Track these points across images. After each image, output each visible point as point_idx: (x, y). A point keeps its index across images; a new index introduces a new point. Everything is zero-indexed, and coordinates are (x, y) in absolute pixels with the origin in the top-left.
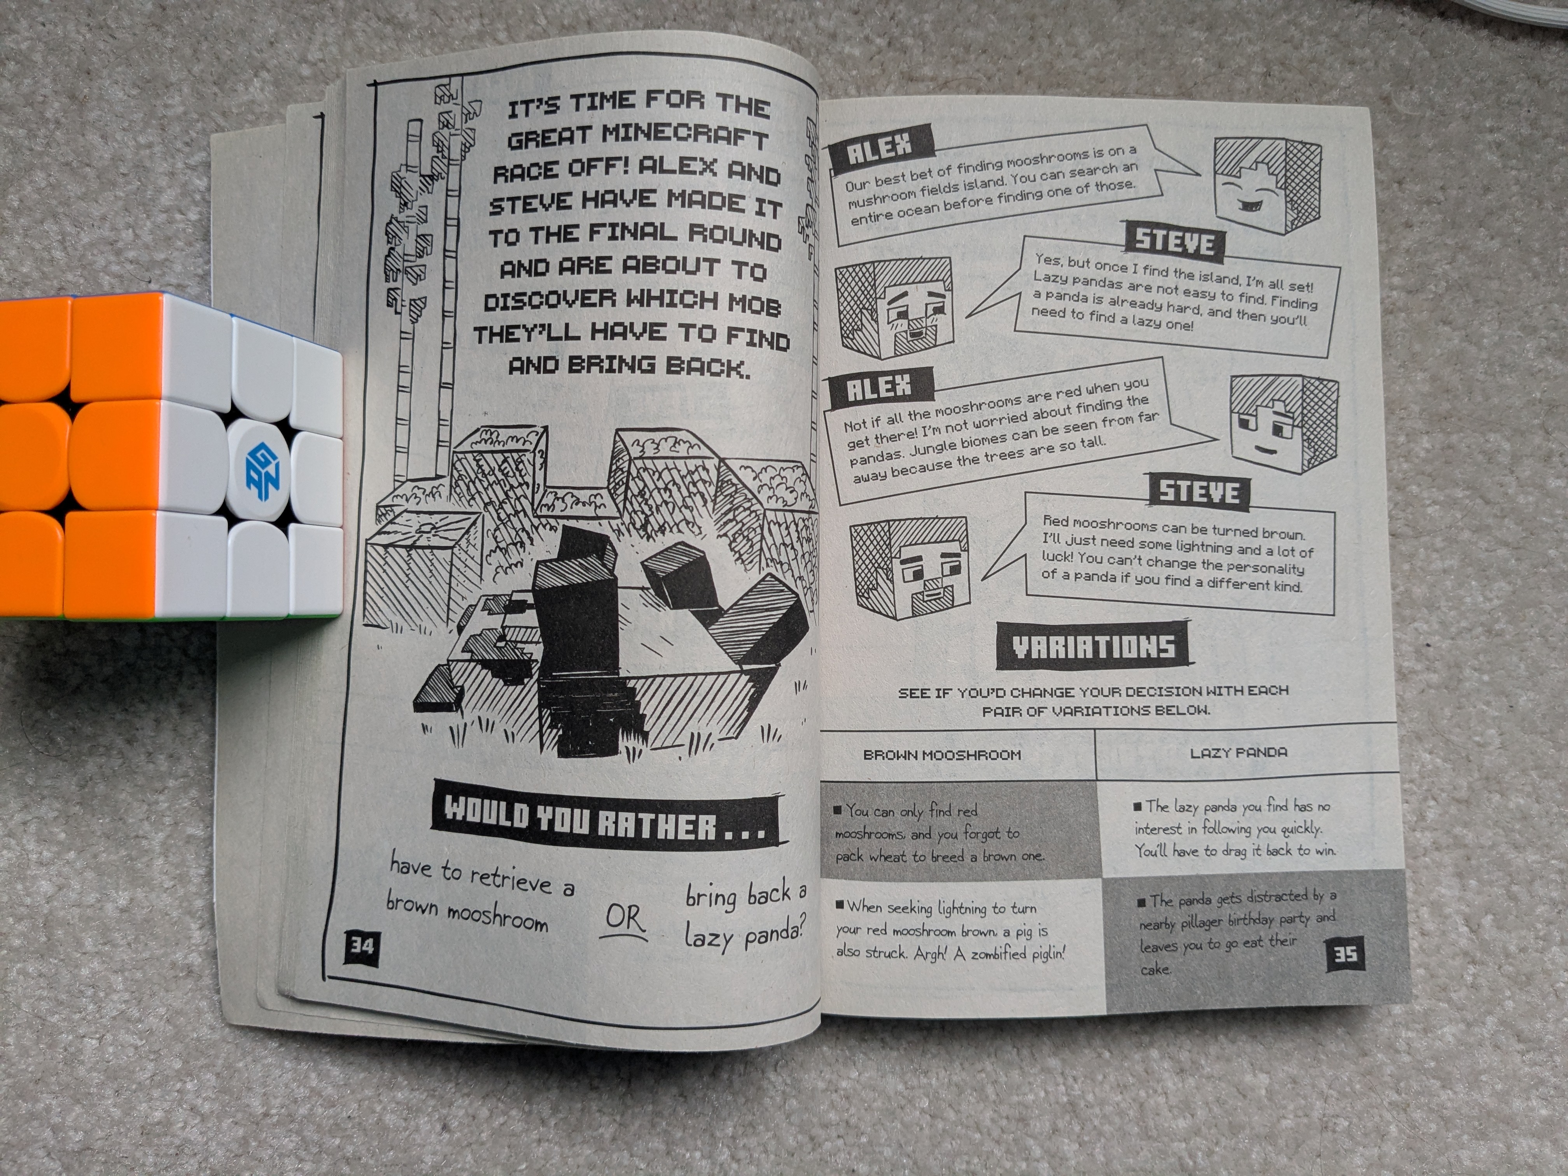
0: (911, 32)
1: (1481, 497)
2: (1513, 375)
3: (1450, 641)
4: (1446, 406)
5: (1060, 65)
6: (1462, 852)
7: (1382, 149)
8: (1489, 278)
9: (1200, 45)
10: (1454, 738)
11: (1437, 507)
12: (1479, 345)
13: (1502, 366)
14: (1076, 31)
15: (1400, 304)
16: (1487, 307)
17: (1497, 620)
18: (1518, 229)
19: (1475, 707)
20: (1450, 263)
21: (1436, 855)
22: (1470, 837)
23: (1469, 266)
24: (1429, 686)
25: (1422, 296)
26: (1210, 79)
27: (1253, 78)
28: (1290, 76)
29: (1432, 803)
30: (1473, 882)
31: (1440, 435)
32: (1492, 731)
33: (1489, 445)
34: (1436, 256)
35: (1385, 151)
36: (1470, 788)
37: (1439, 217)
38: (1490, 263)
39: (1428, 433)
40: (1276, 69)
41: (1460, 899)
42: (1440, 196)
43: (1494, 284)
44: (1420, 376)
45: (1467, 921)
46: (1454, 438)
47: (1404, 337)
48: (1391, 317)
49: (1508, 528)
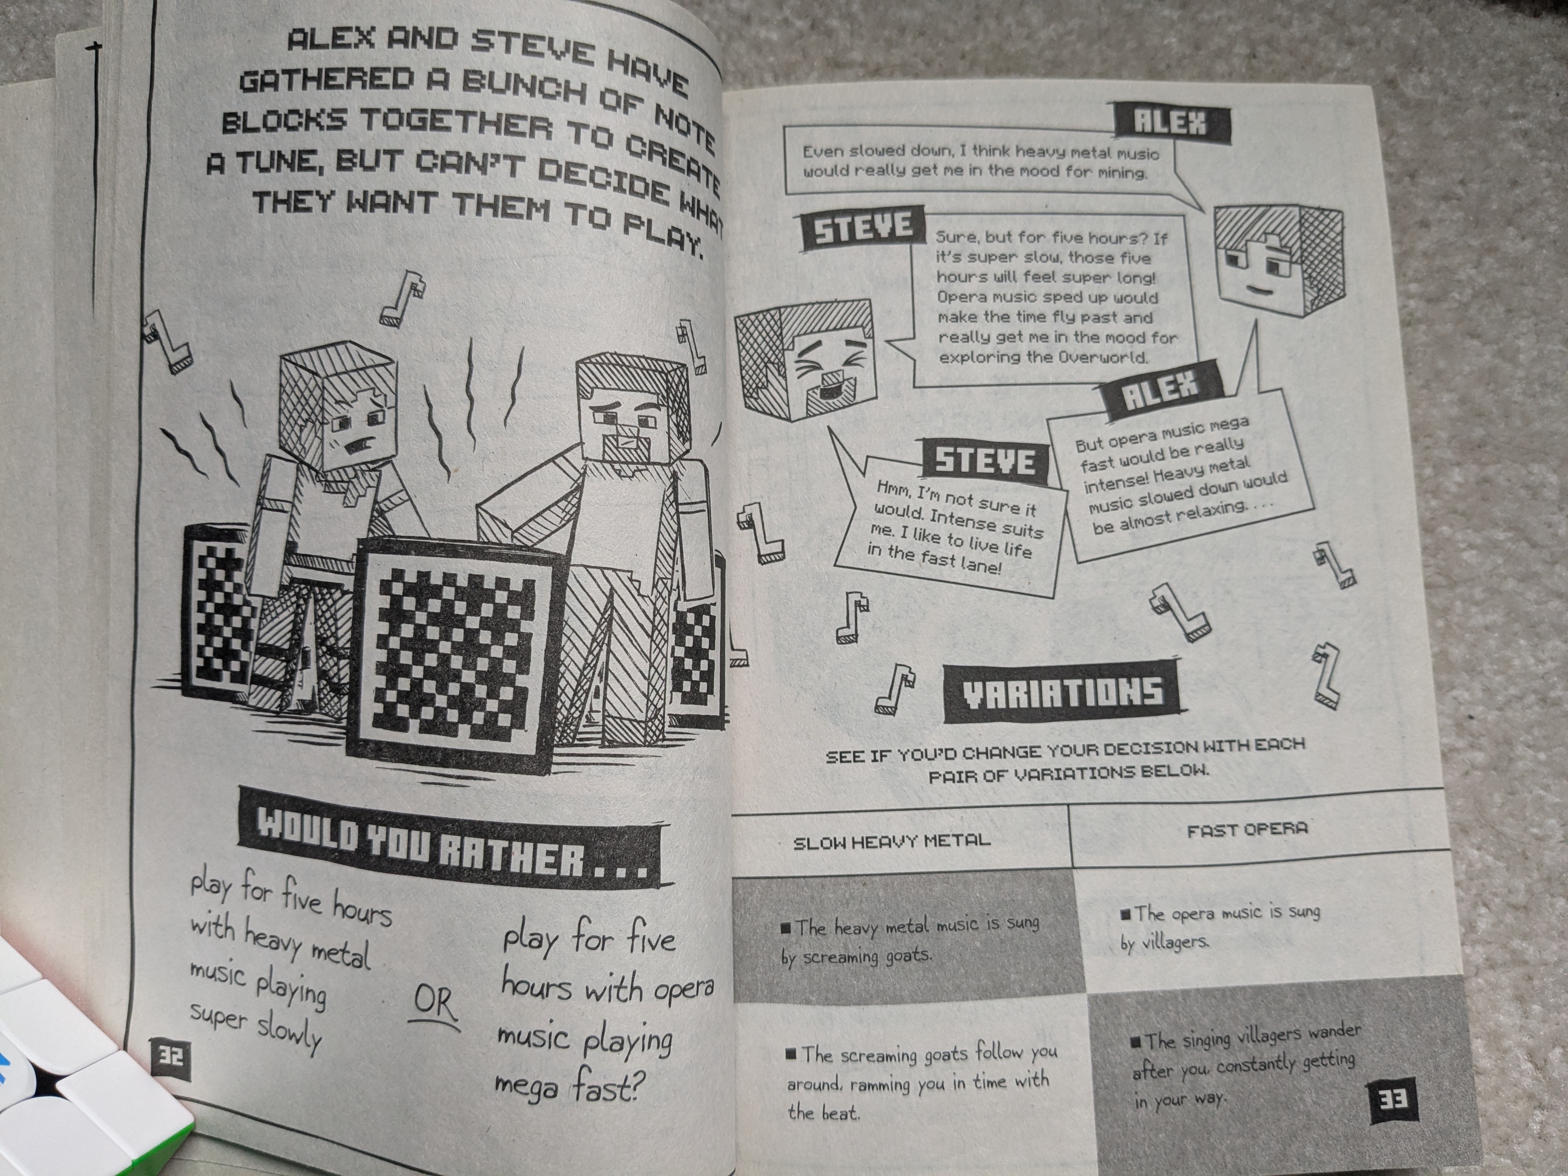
1: (1527, 539)
2: (1557, 396)
3: (1497, 713)
5: (1010, 48)
6: (1521, 970)
7: (1389, 138)
8: (1523, 284)
9: (1172, 24)
10: (1507, 830)
12: (1513, 360)
15: (1419, 314)
16: (1523, 317)
19: (1531, 792)
20: (1476, 268)
21: (1491, 975)
22: (1531, 952)
23: (1498, 270)
24: (1474, 767)
29: (1483, 910)
32: (1552, 822)
33: (1532, 478)
34: (1458, 259)
37: (1460, 214)
38: (1522, 267)
41: (1522, 1028)
42: (1460, 190)
43: (1529, 291)
48: (1409, 329)
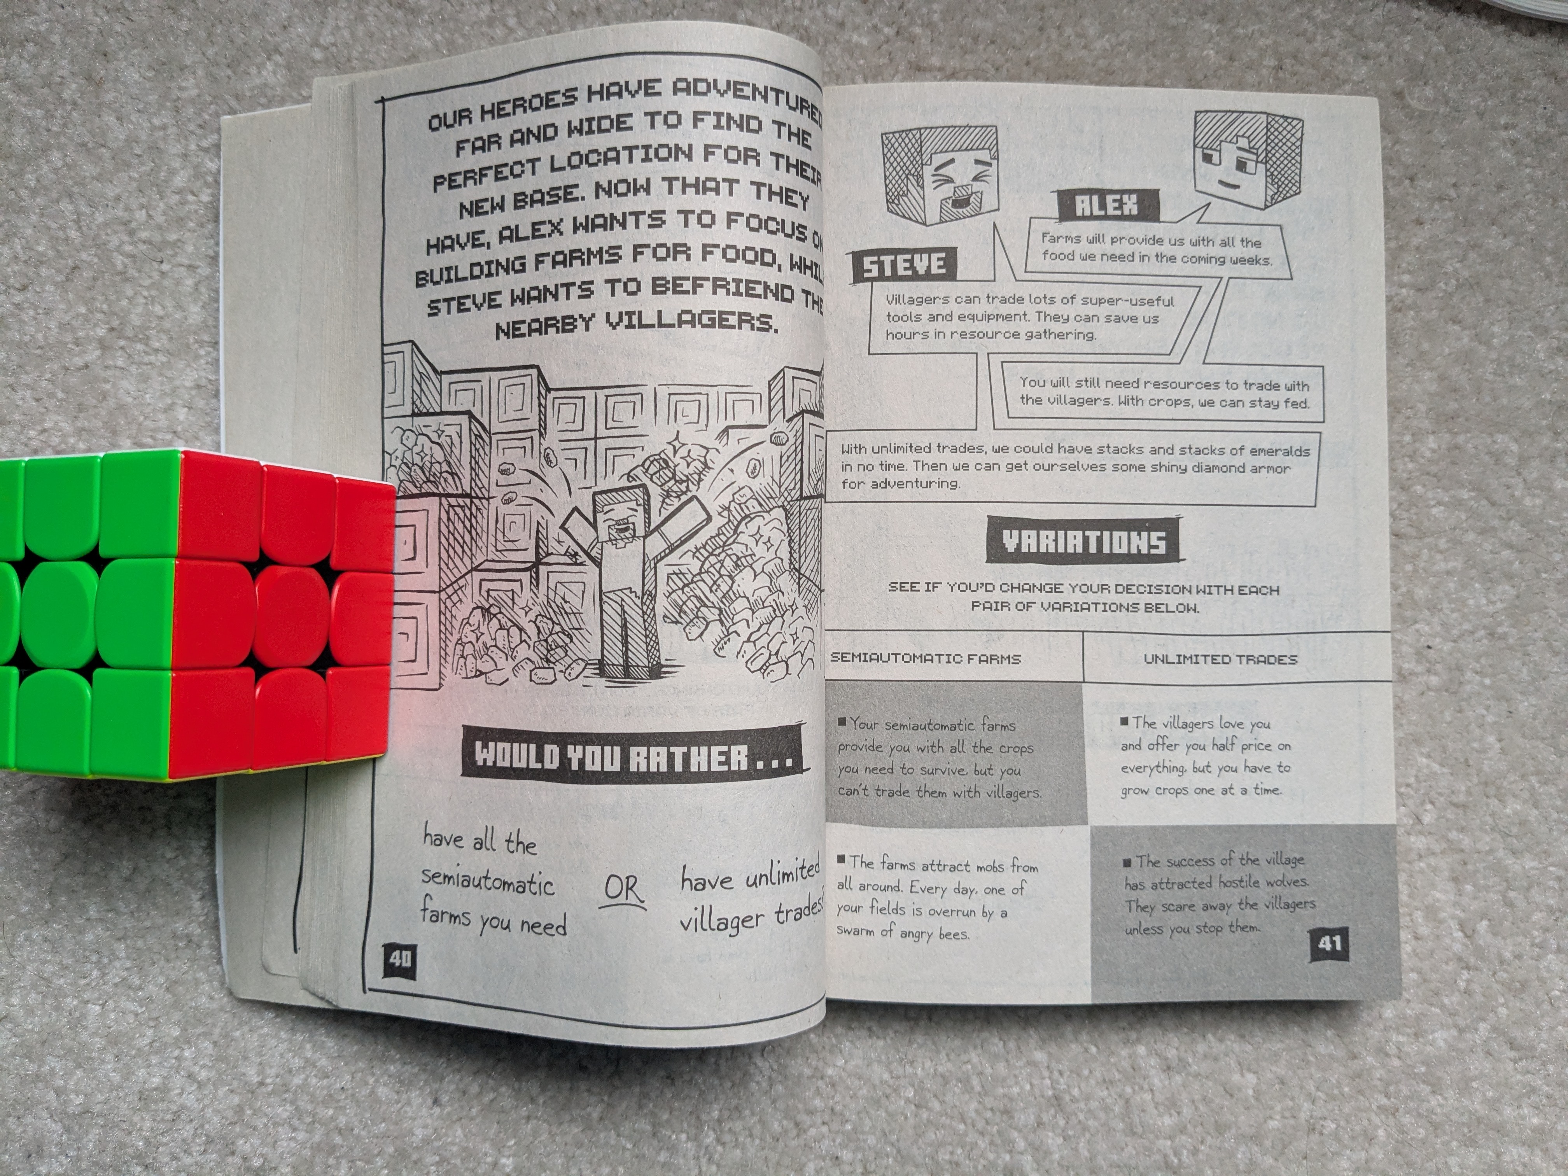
0: (919, 22)
4: (1453, 406)
11: (1442, 508)
13: (1512, 366)
14: (1086, 21)
17: (1500, 624)
18: (1531, 228)
25: (1431, 294)
26: (1221, 72)
27: (1264, 72)
28: (1302, 69)
30: (1469, 888)
31: (1447, 435)
35: (1397, 147)
36: (1469, 793)
39: (1434, 433)
40: (1288, 62)
44: (1428, 375)
45: (1462, 927)
46: (1461, 439)
47: (1412, 336)
49: (1514, 531)
